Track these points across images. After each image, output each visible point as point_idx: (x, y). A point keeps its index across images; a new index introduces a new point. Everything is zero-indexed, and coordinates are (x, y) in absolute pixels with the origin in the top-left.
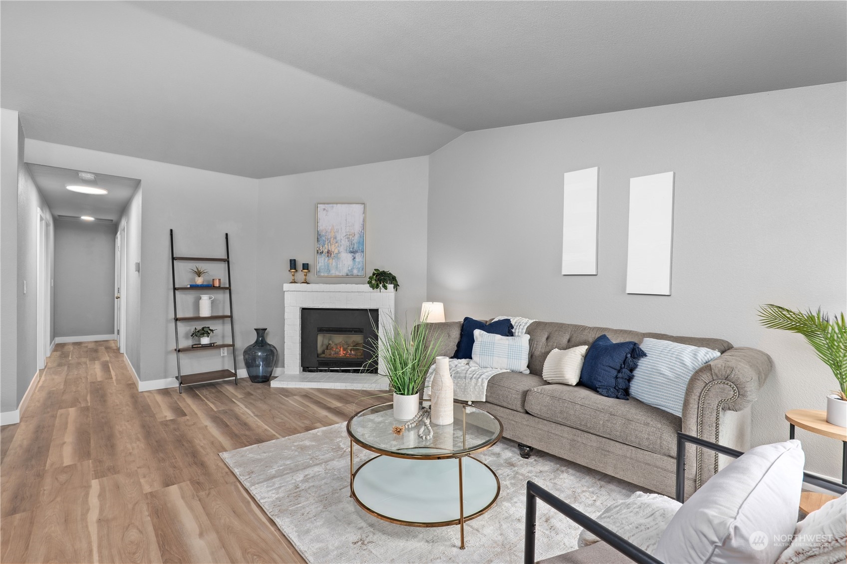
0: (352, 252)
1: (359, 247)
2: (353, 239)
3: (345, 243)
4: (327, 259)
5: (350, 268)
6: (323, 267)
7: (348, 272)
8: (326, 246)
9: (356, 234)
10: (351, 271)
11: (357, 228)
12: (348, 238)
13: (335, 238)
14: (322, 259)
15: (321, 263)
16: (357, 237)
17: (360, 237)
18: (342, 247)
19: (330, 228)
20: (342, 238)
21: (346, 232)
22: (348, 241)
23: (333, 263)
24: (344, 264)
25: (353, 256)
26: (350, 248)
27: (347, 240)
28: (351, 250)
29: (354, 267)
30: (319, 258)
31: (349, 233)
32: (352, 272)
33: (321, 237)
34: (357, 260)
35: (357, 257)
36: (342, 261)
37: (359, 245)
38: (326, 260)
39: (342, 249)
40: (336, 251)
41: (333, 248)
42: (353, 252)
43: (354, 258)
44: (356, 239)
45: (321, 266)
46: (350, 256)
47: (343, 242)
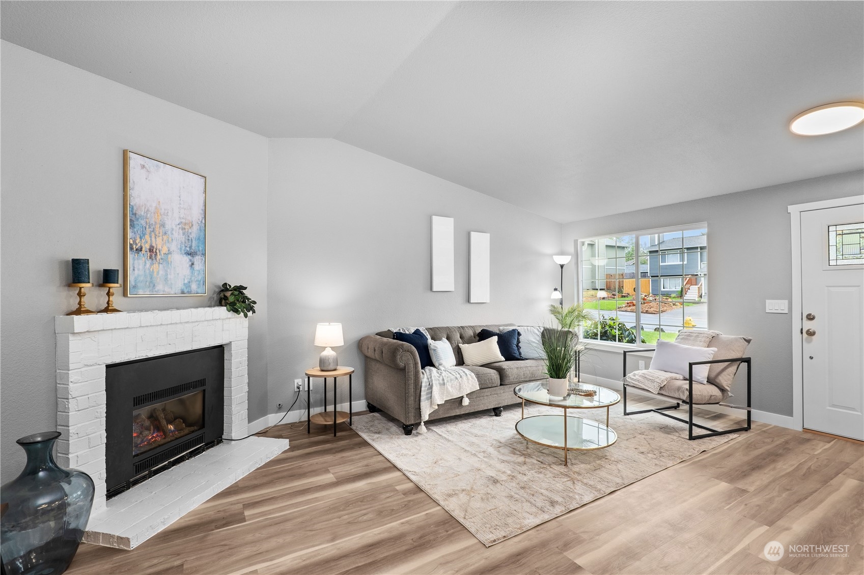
0: (188, 254)
1: (198, 247)
2: (190, 231)
3: (178, 236)
4: (149, 262)
5: (186, 281)
6: (142, 278)
7: (184, 287)
8: (147, 237)
9: (194, 223)
10: (188, 285)
11: (196, 215)
12: (183, 229)
13: (163, 225)
14: (141, 262)
15: (139, 270)
16: (195, 228)
17: (200, 230)
18: (174, 243)
19: (154, 205)
20: (174, 227)
21: (180, 218)
22: (184, 234)
23: (158, 269)
24: (178, 274)
25: (191, 260)
26: (186, 247)
27: (181, 232)
28: (188, 249)
29: (193, 278)
30: (134, 259)
31: (183, 221)
32: (190, 286)
33: (137, 220)
34: (196, 267)
35: (195, 263)
36: (174, 268)
37: (198, 243)
38: (148, 265)
39: (174, 247)
40: (165, 250)
41: (158, 243)
42: (190, 254)
43: (193, 264)
44: (195, 231)
45: (139, 275)
46: (186, 259)
47: (176, 235)
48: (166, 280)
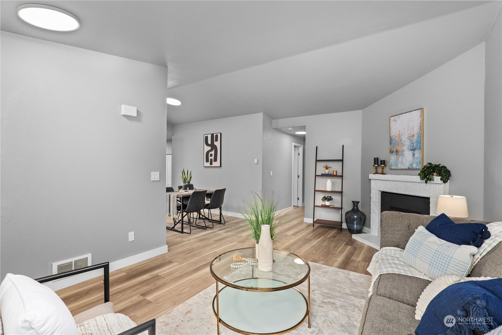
0: (412, 150)
1: (417, 145)
2: (413, 139)
3: (407, 143)
4: (396, 156)
5: (411, 163)
6: (393, 163)
7: (409, 166)
8: (395, 146)
9: (415, 135)
10: (411, 165)
11: (416, 130)
12: (409, 139)
13: (401, 140)
14: (393, 156)
15: (392, 159)
16: (416, 137)
17: (418, 137)
18: (405, 146)
19: (398, 133)
20: (406, 139)
21: (408, 134)
22: (410, 141)
23: (400, 159)
24: (407, 160)
25: (413, 153)
26: (411, 147)
27: (408, 141)
28: (412, 148)
29: (414, 161)
30: (391, 156)
31: (410, 135)
32: (412, 165)
33: (392, 141)
34: (416, 156)
35: (415, 154)
36: (405, 157)
37: (417, 143)
38: (395, 157)
39: (405, 148)
40: (402, 150)
41: (399, 148)
42: (413, 150)
43: (414, 154)
44: (415, 139)
45: (392, 162)
46: (411, 152)
48: (402, 162)
